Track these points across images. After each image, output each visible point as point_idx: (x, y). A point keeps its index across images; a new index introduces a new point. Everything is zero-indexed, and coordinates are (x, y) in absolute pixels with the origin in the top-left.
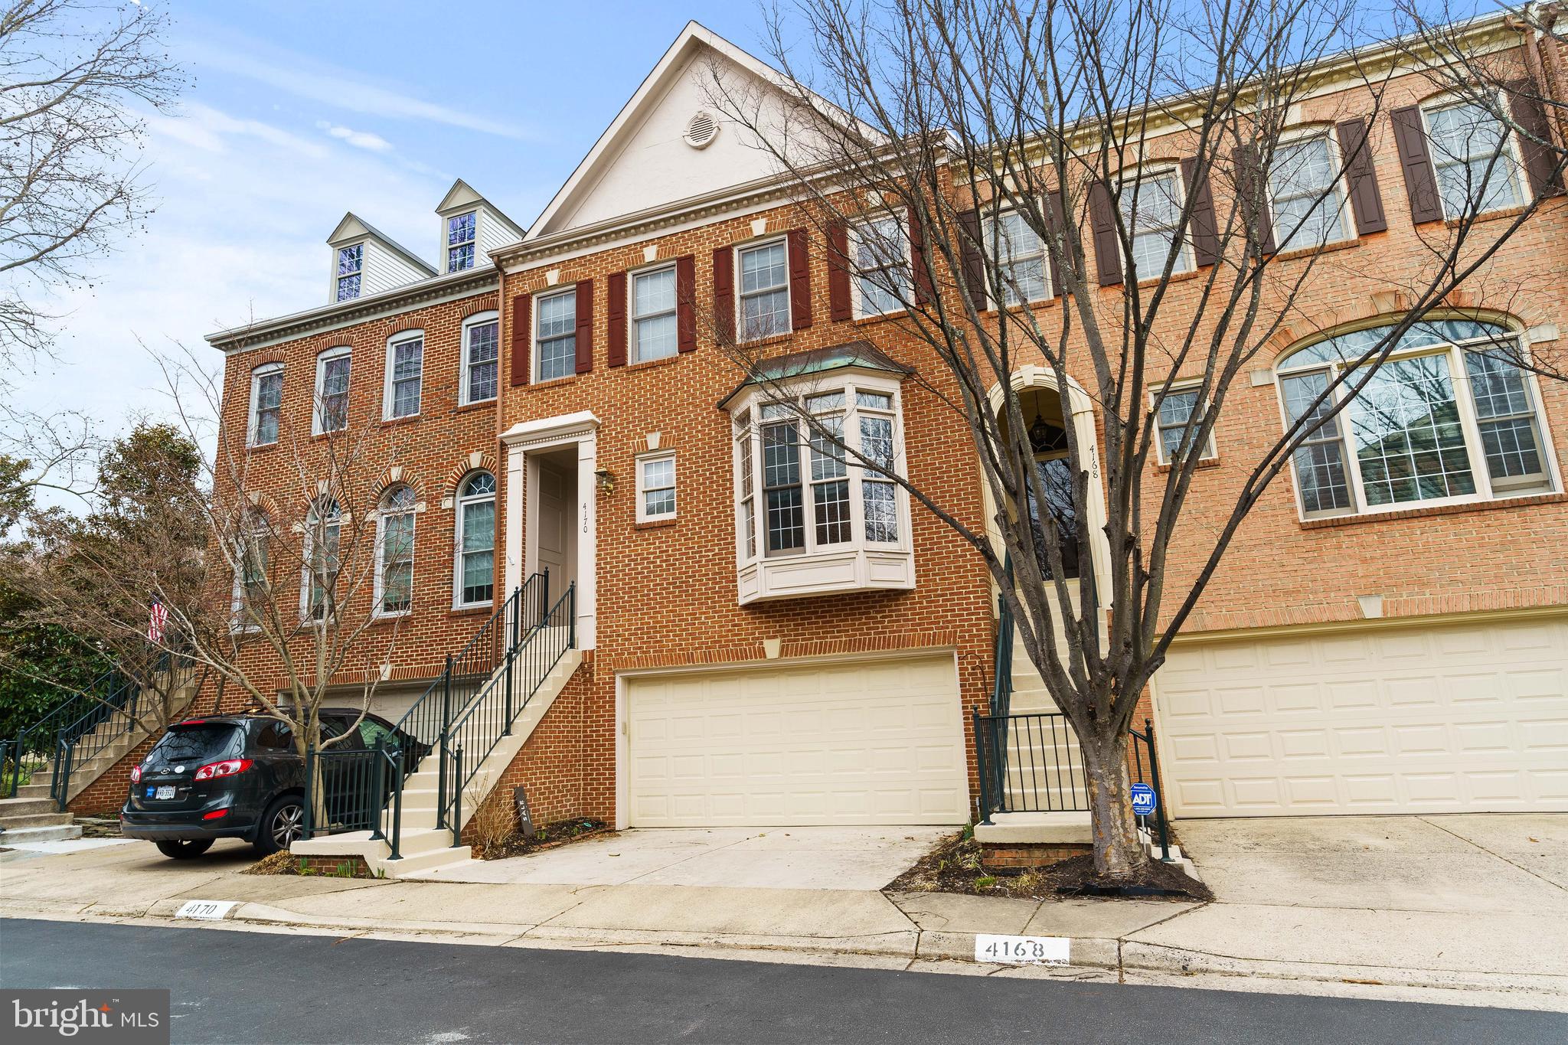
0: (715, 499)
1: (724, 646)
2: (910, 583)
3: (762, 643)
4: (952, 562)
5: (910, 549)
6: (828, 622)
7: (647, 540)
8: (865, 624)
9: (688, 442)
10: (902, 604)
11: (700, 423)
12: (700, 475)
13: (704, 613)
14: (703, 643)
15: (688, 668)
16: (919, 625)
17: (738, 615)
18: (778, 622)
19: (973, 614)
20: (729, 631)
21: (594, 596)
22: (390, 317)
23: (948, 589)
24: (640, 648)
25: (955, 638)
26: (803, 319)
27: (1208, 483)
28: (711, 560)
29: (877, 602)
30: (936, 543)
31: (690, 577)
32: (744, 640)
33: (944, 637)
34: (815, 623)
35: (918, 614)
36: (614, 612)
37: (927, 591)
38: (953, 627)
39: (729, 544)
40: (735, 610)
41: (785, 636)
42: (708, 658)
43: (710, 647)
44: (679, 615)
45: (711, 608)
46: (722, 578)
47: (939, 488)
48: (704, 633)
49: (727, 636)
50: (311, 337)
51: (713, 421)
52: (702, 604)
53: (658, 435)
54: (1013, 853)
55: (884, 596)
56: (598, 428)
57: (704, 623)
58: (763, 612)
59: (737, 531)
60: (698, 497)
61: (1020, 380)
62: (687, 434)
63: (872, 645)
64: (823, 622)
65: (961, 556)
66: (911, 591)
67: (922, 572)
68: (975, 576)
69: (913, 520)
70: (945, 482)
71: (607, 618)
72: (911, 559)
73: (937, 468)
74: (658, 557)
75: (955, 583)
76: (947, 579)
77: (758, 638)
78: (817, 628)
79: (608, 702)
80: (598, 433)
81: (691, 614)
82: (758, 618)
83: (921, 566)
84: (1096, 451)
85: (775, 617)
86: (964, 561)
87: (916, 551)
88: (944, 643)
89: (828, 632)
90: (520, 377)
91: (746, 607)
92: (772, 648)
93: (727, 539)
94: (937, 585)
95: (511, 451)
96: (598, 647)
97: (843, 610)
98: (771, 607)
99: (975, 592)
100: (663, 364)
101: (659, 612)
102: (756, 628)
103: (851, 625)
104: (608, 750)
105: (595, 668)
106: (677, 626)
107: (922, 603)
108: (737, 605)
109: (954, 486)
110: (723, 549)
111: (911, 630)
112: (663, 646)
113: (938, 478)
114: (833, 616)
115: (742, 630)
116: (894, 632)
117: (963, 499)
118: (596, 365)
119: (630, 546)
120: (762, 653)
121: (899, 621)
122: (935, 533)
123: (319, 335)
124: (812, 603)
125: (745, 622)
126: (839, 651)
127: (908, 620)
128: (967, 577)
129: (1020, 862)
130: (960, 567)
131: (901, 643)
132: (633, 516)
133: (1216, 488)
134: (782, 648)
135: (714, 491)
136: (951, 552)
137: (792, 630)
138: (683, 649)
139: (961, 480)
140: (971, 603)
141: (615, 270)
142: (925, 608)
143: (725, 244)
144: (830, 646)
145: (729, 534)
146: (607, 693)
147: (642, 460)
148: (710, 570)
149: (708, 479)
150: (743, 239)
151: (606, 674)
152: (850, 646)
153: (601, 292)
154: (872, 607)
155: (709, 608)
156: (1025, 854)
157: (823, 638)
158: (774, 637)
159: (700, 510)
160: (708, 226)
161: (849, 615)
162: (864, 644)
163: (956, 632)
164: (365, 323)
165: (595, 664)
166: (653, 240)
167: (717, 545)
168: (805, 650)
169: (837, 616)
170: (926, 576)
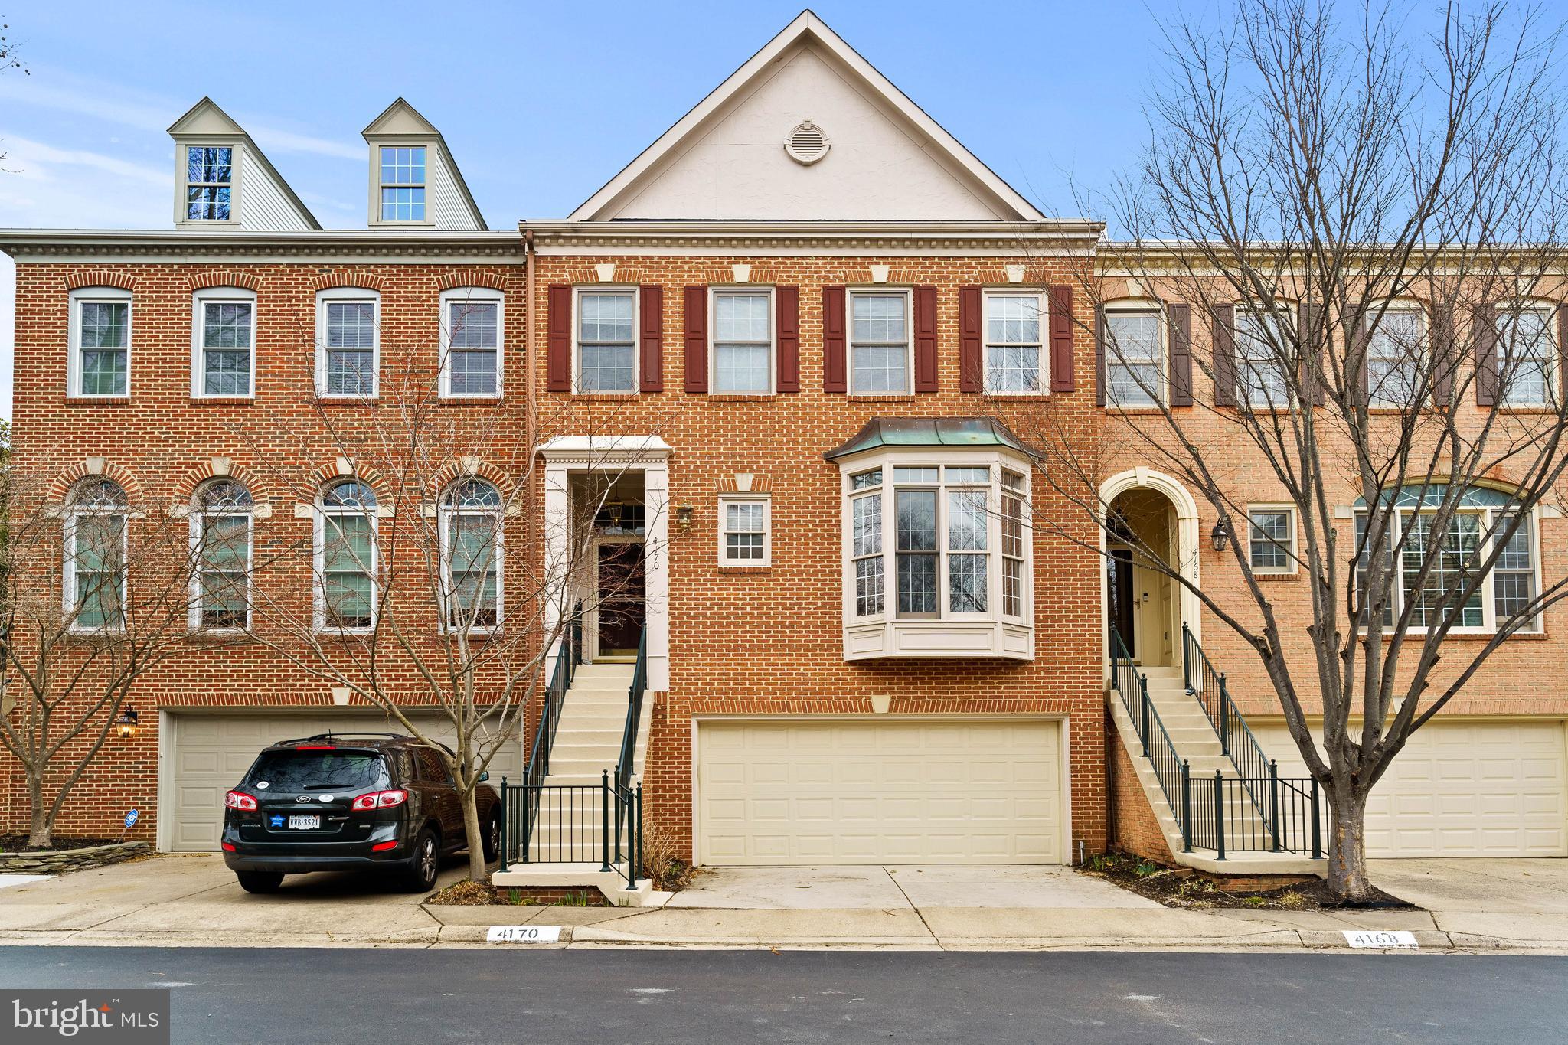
0: (818, 553)
1: (825, 698)
2: (1031, 656)
3: (869, 698)
4: (1072, 640)
5: (1032, 624)
6: (942, 683)
7: (734, 584)
8: (981, 688)
9: (787, 489)
10: (1020, 673)
11: (802, 471)
12: (802, 526)
13: (803, 665)
14: (801, 693)
15: (784, 716)
16: (1036, 692)
17: (843, 669)
18: (887, 679)
19: (1088, 687)
20: (832, 684)
21: (667, 637)
22: (322, 265)
23: (1066, 663)
24: (724, 693)
25: (1069, 706)
26: (927, 382)
27: (1289, 594)
28: (812, 613)
29: (994, 669)
30: (1057, 621)
31: (787, 627)
32: (849, 693)
33: (1059, 705)
34: (928, 683)
35: (1035, 683)
36: (692, 655)
37: (1045, 664)
38: (1068, 697)
39: (834, 599)
40: (838, 664)
41: (894, 693)
42: (806, 708)
43: (809, 698)
44: (773, 665)
45: (812, 660)
46: (825, 632)
47: (1064, 571)
48: (803, 684)
49: (830, 689)
50: (181, 266)
51: (818, 471)
52: (801, 655)
53: (751, 476)
54: (1246, 881)
55: (1002, 664)
56: (671, 457)
57: (803, 674)
58: (872, 669)
59: (843, 587)
60: (798, 548)
61: (1134, 480)
62: (786, 480)
63: (986, 707)
64: (937, 683)
65: (1080, 635)
66: (1030, 662)
67: (1041, 646)
68: (1093, 654)
69: (1036, 598)
70: (1070, 566)
71: (683, 660)
72: (1032, 633)
73: (1063, 553)
74: (748, 604)
75: (1073, 659)
76: (1065, 654)
77: (865, 693)
78: (929, 688)
79: (684, 744)
80: (671, 463)
81: (787, 665)
82: (866, 674)
83: (1042, 640)
84: (1198, 554)
85: (885, 674)
86: (1083, 640)
87: (1036, 626)
88: (1058, 710)
89: (942, 693)
90: (558, 382)
91: (852, 663)
92: (881, 703)
93: (832, 594)
94: (1056, 658)
95: (549, 466)
96: (671, 689)
97: (958, 674)
98: (880, 664)
99: (1092, 668)
100: (757, 400)
101: (748, 660)
102: (864, 684)
103: (966, 688)
104: (684, 791)
105: (668, 710)
106: (770, 674)
107: (1039, 673)
108: (842, 659)
109: (1078, 571)
110: (826, 604)
111: (1027, 697)
112: (754, 694)
113: (1063, 562)
114: (948, 678)
115: (847, 684)
116: (1010, 697)
117: (1086, 584)
118: (667, 386)
119: (713, 589)
120: (869, 707)
121: (1015, 688)
122: (1057, 612)
123: (196, 265)
124: (925, 664)
125: (852, 678)
126: (953, 710)
127: (1025, 688)
128: (1085, 654)
129: (1250, 887)
130: (1079, 644)
131: (1015, 707)
132: (715, 558)
133: (1295, 599)
134: (892, 703)
135: (818, 544)
136: (1071, 631)
137: (903, 688)
138: (777, 698)
139: (1086, 566)
140: (1087, 678)
141: (693, 282)
142: (1043, 678)
143: (837, 283)
144: (943, 705)
145: (835, 589)
146: (683, 735)
147: (725, 500)
148: (811, 623)
149: (810, 530)
150: (859, 282)
151: (682, 717)
152: (963, 706)
153: (673, 305)
154: (989, 674)
155: (809, 660)
156: (1255, 882)
157: (936, 698)
158: (884, 693)
159: (801, 562)
160: (817, 258)
161: (965, 678)
162: (979, 706)
163: (1070, 702)
164: (278, 265)
165: (668, 706)
166: (745, 258)
167: (820, 599)
168: (916, 707)
169: (951, 678)
170: (1045, 649)
